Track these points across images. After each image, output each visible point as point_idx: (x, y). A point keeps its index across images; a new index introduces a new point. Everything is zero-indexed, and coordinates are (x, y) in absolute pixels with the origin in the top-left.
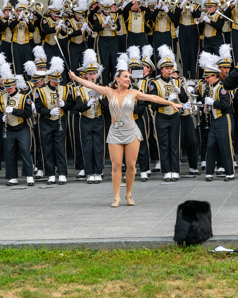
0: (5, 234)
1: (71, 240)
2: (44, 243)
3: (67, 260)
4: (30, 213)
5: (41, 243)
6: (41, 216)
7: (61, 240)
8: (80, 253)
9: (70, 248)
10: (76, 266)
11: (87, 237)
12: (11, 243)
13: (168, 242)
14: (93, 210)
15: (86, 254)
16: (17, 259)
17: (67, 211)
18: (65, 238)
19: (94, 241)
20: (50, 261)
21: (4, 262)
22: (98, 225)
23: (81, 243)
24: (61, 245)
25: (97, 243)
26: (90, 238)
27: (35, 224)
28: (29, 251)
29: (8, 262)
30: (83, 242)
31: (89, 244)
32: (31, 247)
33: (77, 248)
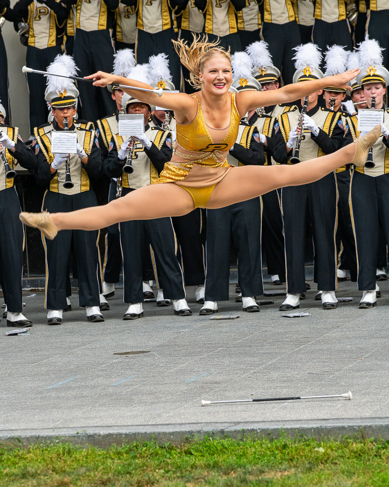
1: (337, 422)
2: (285, 427)
3: (332, 460)
4: (253, 369)
5: (279, 427)
6: (275, 375)
7: (319, 422)
8: (357, 446)
9: (337, 437)
10: (350, 473)
11: (368, 414)
12: (220, 427)
14: (379, 363)
15: (369, 449)
16: (232, 459)
17: (326, 363)
18: (325, 417)
19: (384, 422)
20: (297, 463)
21: (208, 466)
23: (359, 426)
24: (318, 431)
26: (374, 416)
27: (263, 391)
28: (255, 443)
29: (216, 466)
30: (363, 424)
31: (374, 428)
32: (260, 435)
33: (350, 436)
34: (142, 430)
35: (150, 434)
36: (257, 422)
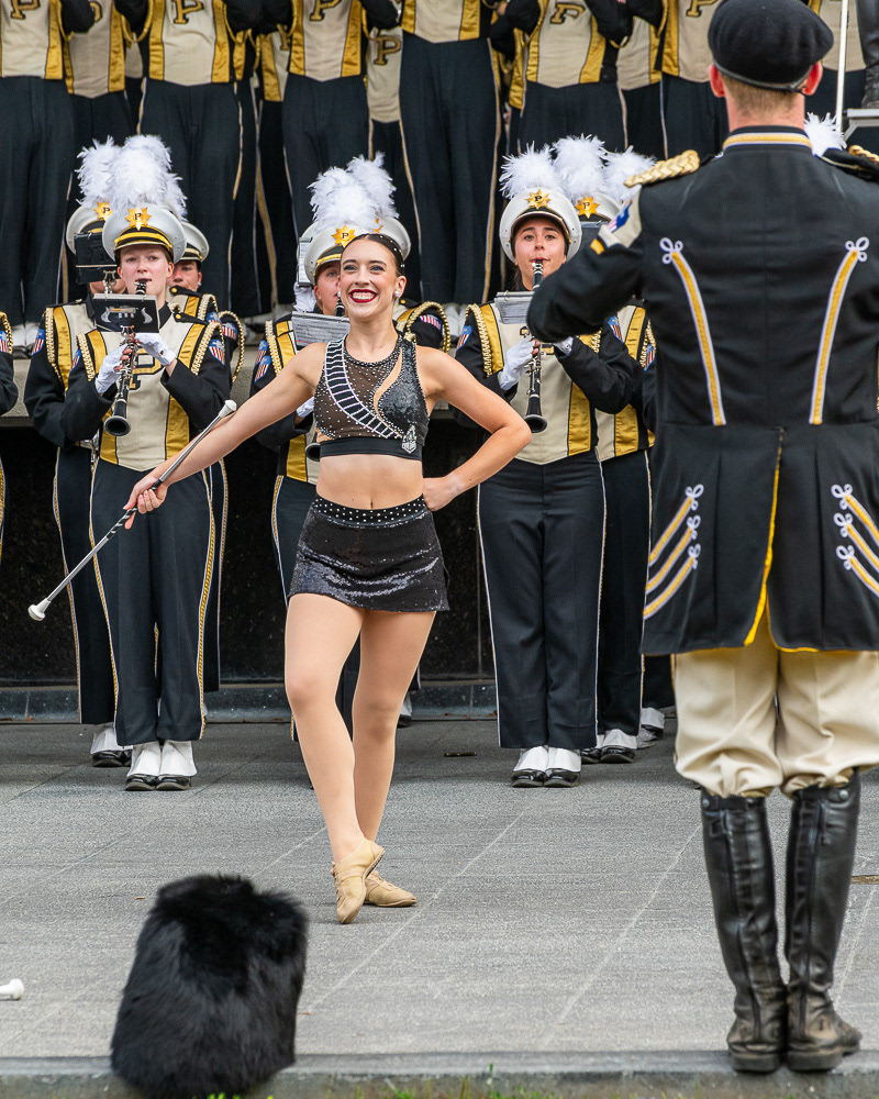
13: (387, 1081)
14: (22, 926)
19: (30, 1068)
25: (45, 1080)
26: (6, 1054)
31: (6, 1083)
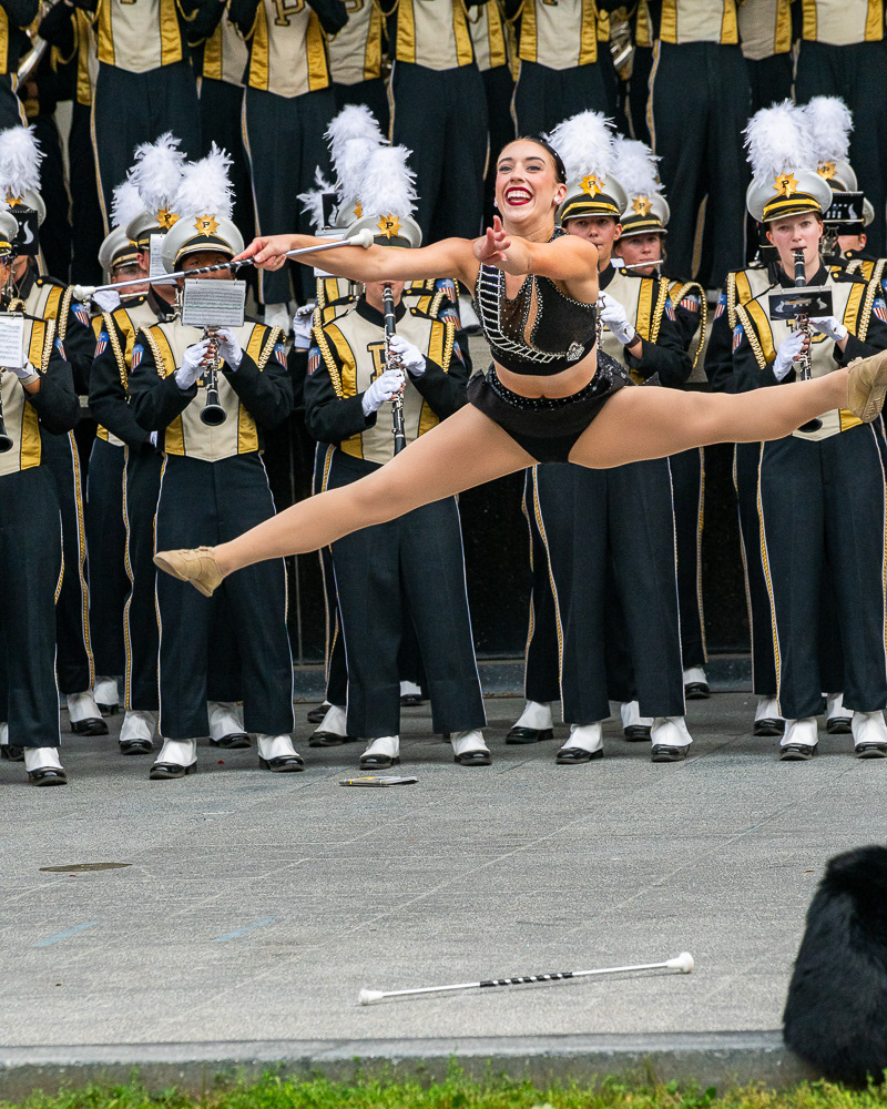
0: (266, 1010)
1: (588, 1042)
2: (460, 1053)
4: (382, 912)
5: (446, 1053)
6: (435, 925)
7: (543, 1041)
8: (635, 1102)
9: (587, 1078)
11: (663, 1024)
12: (300, 1052)
14: (691, 898)
15: (663, 1108)
17: (561, 899)
18: (559, 1030)
19: (702, 1043)
22: (716, 968)
23: (641, 1054)
24: (541, 1064)
25: (717, 1055)
26: (677, 1028)
28: (386, 1092)
30: (652, 1049)
31: (678, 1058)
32: (398, 1073)
33: (618, 1078)
34: (108, 1057)
35: (129, 1066)
36: (392, 1040)
